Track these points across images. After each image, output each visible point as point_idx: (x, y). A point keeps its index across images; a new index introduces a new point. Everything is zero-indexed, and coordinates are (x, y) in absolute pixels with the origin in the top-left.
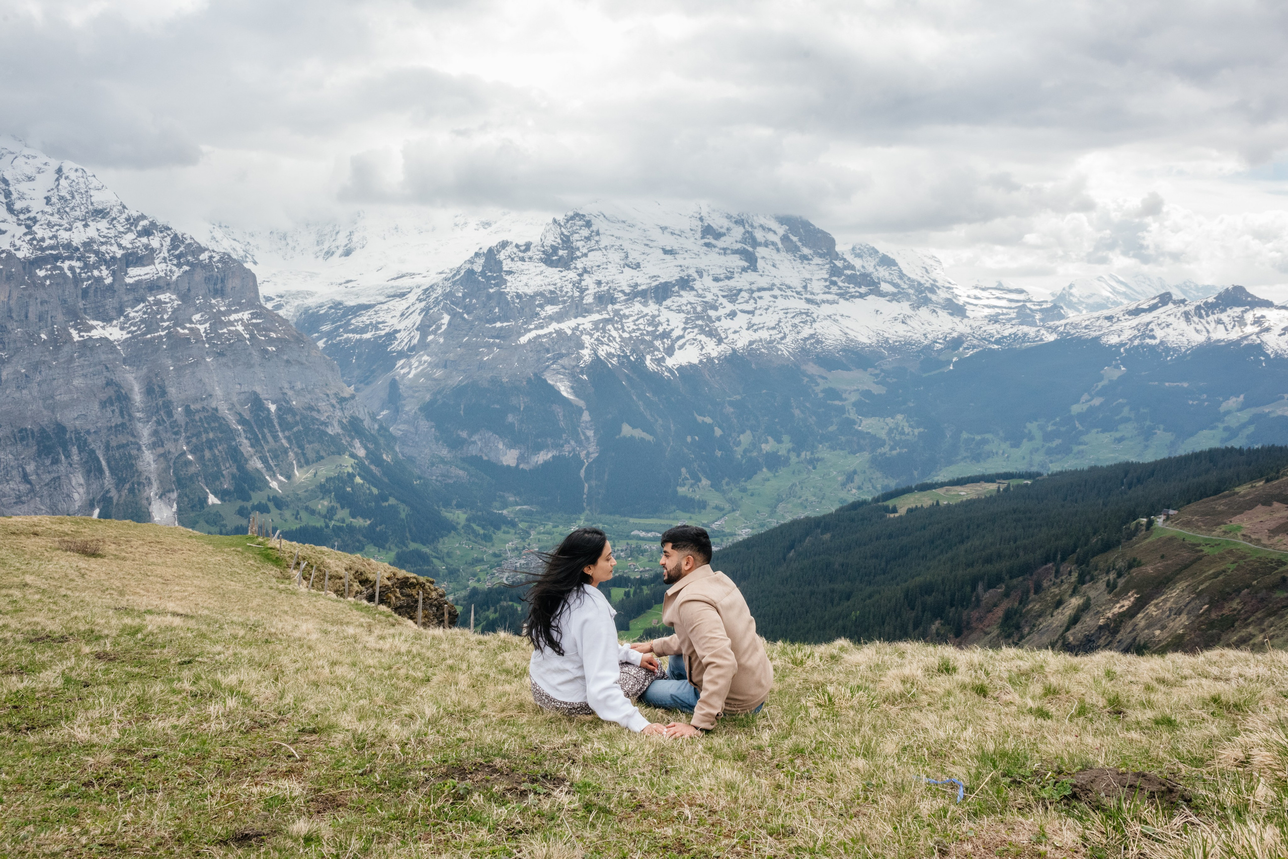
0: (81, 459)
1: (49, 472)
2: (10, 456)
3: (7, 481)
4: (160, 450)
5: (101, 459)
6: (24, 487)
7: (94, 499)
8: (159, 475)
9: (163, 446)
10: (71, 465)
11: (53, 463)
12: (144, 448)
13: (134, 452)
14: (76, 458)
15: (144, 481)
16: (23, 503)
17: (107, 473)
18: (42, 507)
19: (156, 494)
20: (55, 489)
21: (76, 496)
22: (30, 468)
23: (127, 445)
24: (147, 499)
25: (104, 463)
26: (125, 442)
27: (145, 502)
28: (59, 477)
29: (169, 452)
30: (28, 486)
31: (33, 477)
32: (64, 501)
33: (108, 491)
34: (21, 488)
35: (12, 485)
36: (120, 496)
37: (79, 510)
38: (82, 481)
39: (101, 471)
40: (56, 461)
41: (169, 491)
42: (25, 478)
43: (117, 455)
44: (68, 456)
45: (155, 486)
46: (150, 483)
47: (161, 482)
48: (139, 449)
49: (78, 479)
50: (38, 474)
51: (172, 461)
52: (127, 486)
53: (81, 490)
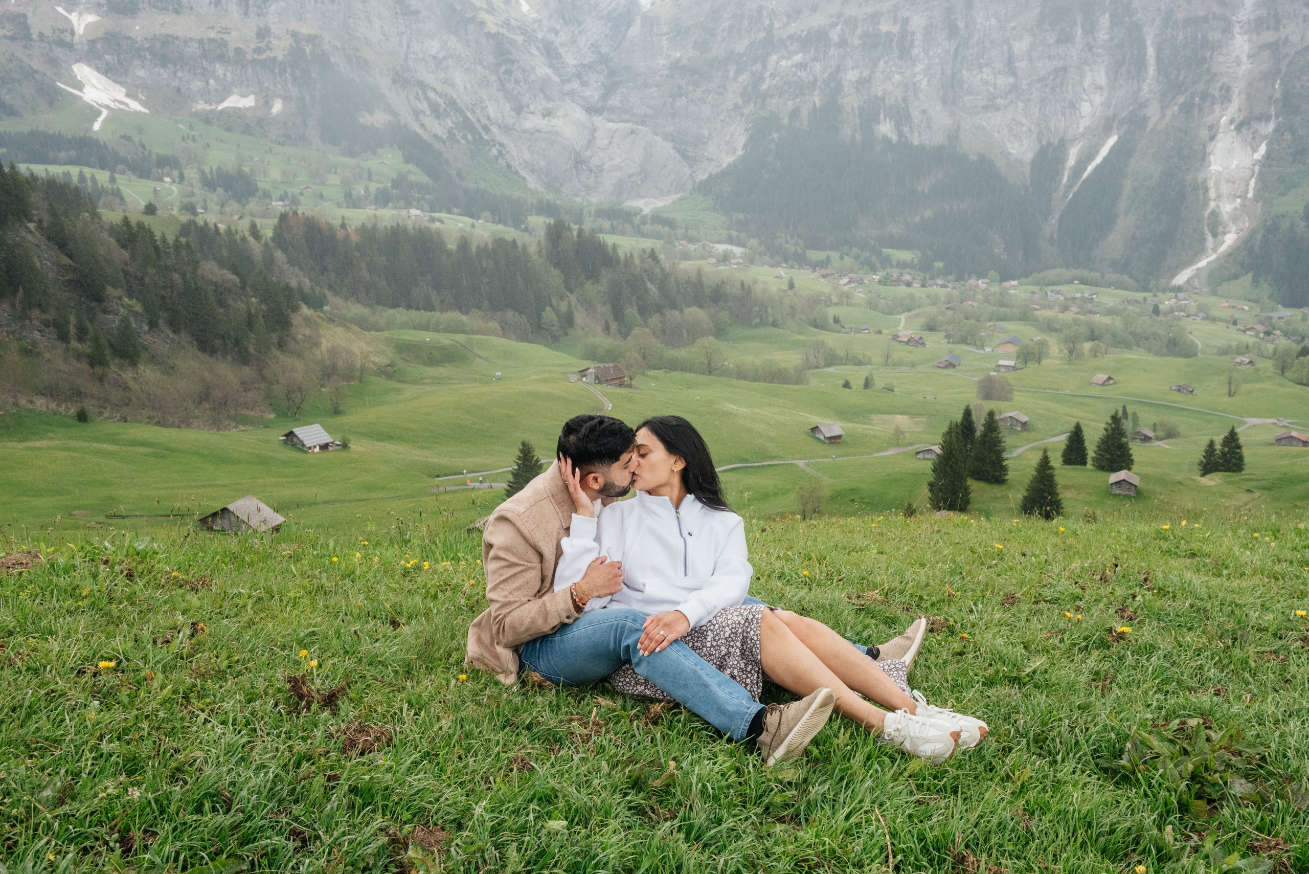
0: (1112, 39)
1: (1050, 57)
2: (993, 21)
3: (980, 67)
4: (1269, 36)
5: (1149, 42)
6: (1003, 81)
7: (1114, 117)
8: (1250, 84)
9: (1277, 29)
10: (1090, 48)
11: (1059, 41)
12: (1237, 29)
13: (1214, 36)
14: (1102, 36)
15: (1217, 93)
16: (998, 109)
17: (1152, 70)
18: (1024, 121)
19: (1232, 122)
20: (1053, 89)
21: (1086, 108)
22: (1021, 46)
23: (1205, 19)
24: (1211, 128)
25: (1151, 51)
26: (1201, 13)
27: (1204, 133)
28: (1064, 69)
29: (1286, 41)
30: (1012, 80)
31: (1022, 65)
32: (1063, 114)
33: (1143, 105)
34: (999, 82)
35: (987, 75)
36: (1163, 116)
37: (1083, 135)
38: (1102, 80)
39: (1140, 64)
40: (1066, 38)
41: (1259, 119)
42: (1010, 66)
43: (1181, 37)
44: (1090, 29)
45: (1236, 102)
46: (1226, 96)
47: (1249, 97)
48: (1227, 30)
49: (1098, 75)
50: (1030, 60)
51: (1287, 61)
52: (1182, 99)
53: (1098, 99)
